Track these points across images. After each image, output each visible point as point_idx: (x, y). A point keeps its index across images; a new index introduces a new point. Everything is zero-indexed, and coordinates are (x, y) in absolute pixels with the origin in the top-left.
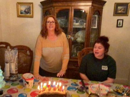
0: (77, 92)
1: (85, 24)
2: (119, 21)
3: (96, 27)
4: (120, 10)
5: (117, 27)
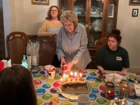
0: (96, 81)
1: (101, 13)
2: (134, 11)
3: (113, 17)
5: (133, 16)
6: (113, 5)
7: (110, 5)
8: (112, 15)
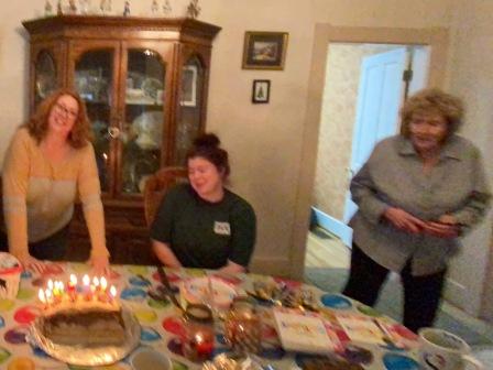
0: (150, 304)
1: (160, 92)
2: (258, 85)
3: (192, 103)
4: (262, 52)
5: (254, 101)
6: (194, 69)
7: (184, 68)
8: (190, 100)
